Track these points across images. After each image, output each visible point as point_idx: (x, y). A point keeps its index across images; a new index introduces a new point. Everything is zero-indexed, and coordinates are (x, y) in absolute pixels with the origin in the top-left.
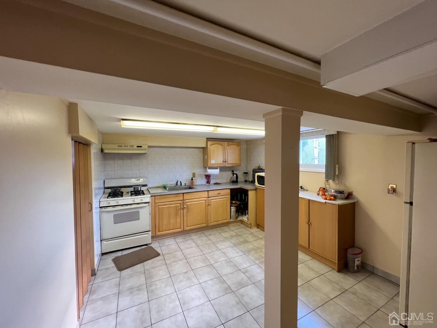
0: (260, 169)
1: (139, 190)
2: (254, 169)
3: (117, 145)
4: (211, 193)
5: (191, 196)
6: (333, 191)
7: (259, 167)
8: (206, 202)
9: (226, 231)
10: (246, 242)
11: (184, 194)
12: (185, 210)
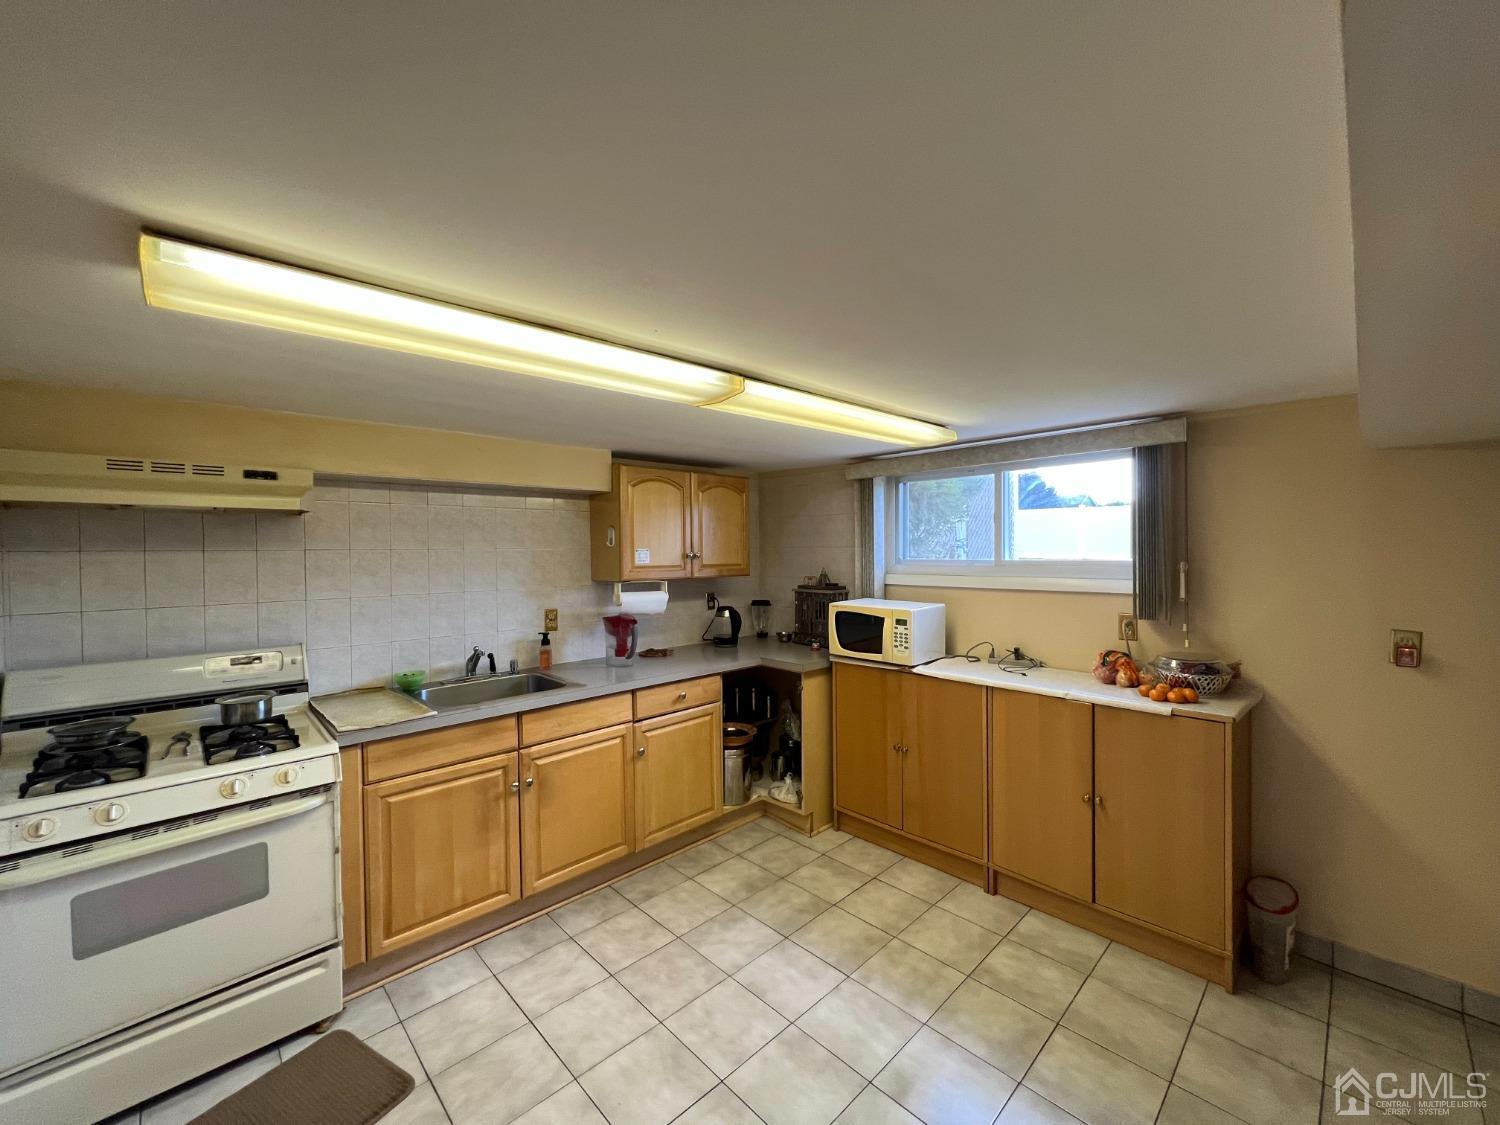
0: (827, 584)
1: (262, 717)
2: (800, 587)
3: (102, 461)
4: (647, 702)
5: (560, 725)
6: (1174, 664)
7: (824, 576)
8: (624, 744)
9: (716, 862)
10: (822, 907)
11: (525, 718)
12: (529, 798)
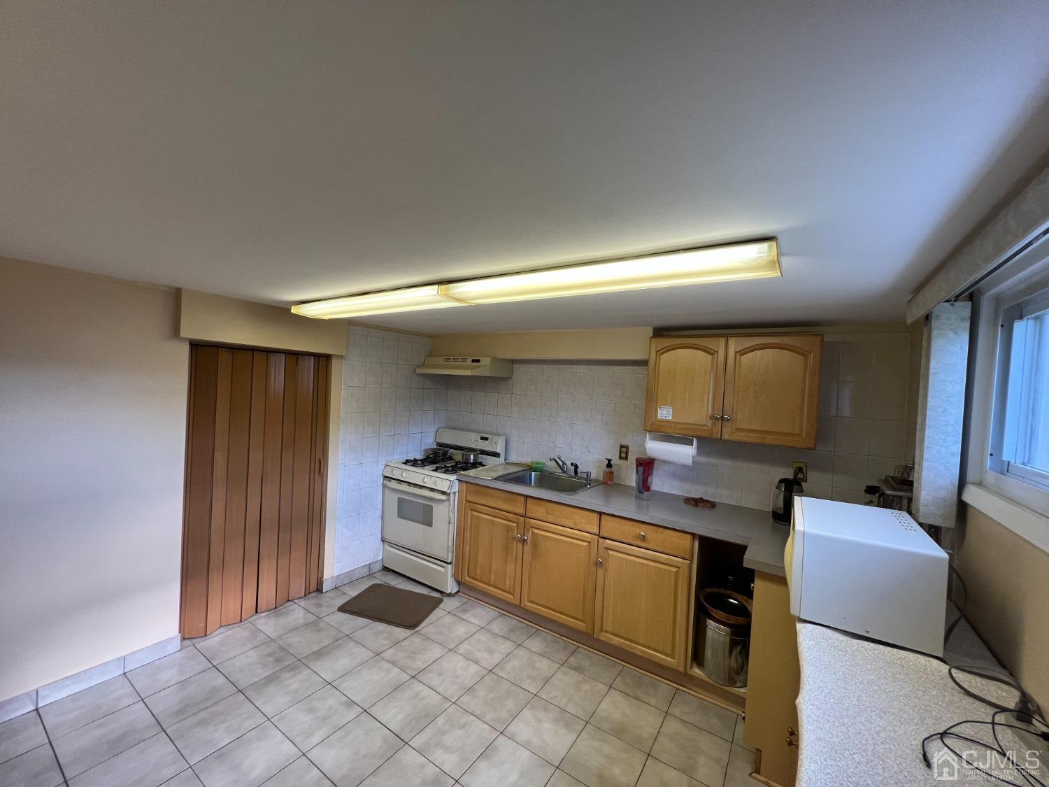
1: (472, 461)
3: (443, 359)
4: (609, 525)
8: (589, 547)
11: (529, 500)
12: (528, 548)
